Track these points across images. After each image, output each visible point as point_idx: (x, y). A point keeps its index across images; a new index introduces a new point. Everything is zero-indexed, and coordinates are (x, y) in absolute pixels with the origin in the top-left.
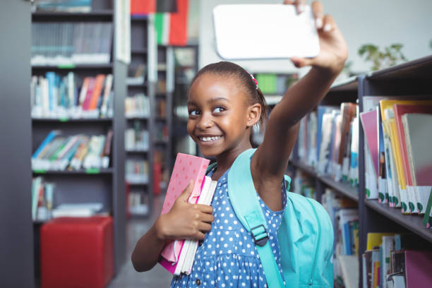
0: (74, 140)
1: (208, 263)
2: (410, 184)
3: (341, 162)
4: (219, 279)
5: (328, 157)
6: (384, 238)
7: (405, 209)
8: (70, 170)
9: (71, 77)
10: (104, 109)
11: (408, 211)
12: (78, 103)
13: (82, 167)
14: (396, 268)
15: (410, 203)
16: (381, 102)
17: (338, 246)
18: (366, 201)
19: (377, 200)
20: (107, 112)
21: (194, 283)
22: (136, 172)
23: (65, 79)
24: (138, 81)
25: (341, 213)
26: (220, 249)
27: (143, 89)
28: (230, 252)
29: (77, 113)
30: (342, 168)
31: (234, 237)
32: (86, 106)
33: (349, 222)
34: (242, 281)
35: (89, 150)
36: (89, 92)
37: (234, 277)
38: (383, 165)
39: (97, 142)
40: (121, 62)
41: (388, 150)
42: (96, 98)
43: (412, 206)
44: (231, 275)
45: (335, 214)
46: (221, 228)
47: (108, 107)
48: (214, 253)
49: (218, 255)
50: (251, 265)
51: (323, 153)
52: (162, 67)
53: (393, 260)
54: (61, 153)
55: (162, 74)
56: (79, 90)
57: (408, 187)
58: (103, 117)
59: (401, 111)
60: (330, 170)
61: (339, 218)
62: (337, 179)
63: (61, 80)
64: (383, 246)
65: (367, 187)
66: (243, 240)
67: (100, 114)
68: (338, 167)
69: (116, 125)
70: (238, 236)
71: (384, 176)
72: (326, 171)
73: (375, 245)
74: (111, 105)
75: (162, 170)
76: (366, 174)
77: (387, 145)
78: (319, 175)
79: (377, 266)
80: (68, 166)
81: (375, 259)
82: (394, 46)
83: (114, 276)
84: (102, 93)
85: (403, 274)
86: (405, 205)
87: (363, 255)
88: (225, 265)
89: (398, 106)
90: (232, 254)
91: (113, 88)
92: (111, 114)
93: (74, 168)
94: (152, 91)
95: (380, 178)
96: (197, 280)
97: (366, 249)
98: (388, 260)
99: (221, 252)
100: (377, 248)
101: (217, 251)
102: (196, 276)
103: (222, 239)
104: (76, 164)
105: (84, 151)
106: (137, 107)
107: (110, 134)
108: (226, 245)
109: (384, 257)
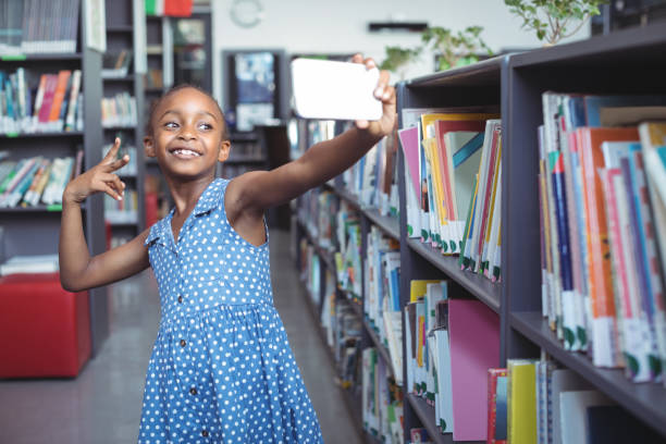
0: (28, 164)
1: (192, 321)
2: (452, 218)
3: (387, 190)
4: (209, 336)
5: (373, 183)
6: (429, 286)
7: (446, 250)
8: (24, 205)
9: (21, 72)
10: (70, 120)
11: (449, 251)
12: (32, 112)
13: (41, 202)
14: (439, 321)
15: (451, 242)
16: (422, 116)
17: (385, 300)
18: (408, 240)
19: (419, 238)
20: (75, 124)
21: (177, 344)
22: (119, 207)
23: (13, 77)
24: (120, 73)
25: (387, 257)
26: (204, 303)
27: (127, 85)
28: (216, 304)
29: (32, 126)
30: (389, 200)
31: (219, 286)
32: (44, 116)
33: (397, 269)
34: (238, 333)
35: (51, 178)
36: (48, 95)
37: (226, 331)
38: (425, 195)
39: (62, 167)
40: (93, 50)
41: (430, 177)
42: (58, 104)
43: (453, 245)
44: (222, 330)
45: (381, 259)
46: (202, 279)
47: (76, 117)
48: (198, 308)
49: (203, 311)
50: (245, 313)
51: (368, 179)
52: (155, 50)
53: (437, 313)
54: (9, 184)
55: (155, 60)
56: (33, 93)
57: (449, 222)
58: (70, 130)
59: (445, 128)
60: (376, 201)
61: (385, 264)
62: (384, 213)
63: (7, 79)
64: (428, 296)
65: (409, 223)
66: (229, 288)
67: (65, 126)
68: (385, 197)
69: (88, 141)
70: (222, 284)
71: (427, 210)
72: (372, 202)
73: (420, 295)
74: (80, 113)
75: (160, 203)
76: (408, 207)
77: (430, 170)
78: (363, 208)
79: (422, 322)
80: (21, 201)
81: (419, 313)
82: (470, 30)
83: (92, 356)
84: (68, 97)
85: (445, 328)
86: (445, 244)
87: (406, 308)
88: (214, 320)
89: (440, 122)
90: (220, 306)
91: (81, 89)
92: (80, 125)
93: (29, 204)
94: (140, 87)
95: (423, 211)
96: (182, 341)
97: (409, 300)
98: (433, 314)
99: (206, 307)
100: (421, 299)
101: (201, 305)
102: (180, 336)
103: (205, 292)
104: (32, 198)
105: (44, 180)
106: (119, 111)
107: (80, 155)
108: (211, 298)
109: (430, 309)
